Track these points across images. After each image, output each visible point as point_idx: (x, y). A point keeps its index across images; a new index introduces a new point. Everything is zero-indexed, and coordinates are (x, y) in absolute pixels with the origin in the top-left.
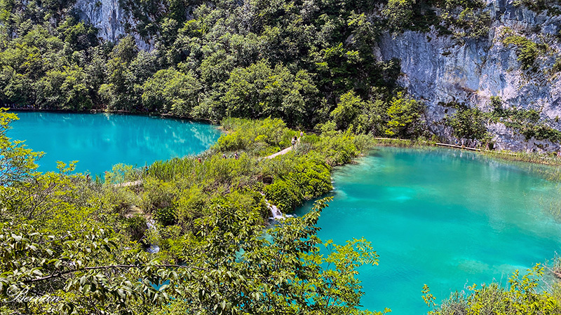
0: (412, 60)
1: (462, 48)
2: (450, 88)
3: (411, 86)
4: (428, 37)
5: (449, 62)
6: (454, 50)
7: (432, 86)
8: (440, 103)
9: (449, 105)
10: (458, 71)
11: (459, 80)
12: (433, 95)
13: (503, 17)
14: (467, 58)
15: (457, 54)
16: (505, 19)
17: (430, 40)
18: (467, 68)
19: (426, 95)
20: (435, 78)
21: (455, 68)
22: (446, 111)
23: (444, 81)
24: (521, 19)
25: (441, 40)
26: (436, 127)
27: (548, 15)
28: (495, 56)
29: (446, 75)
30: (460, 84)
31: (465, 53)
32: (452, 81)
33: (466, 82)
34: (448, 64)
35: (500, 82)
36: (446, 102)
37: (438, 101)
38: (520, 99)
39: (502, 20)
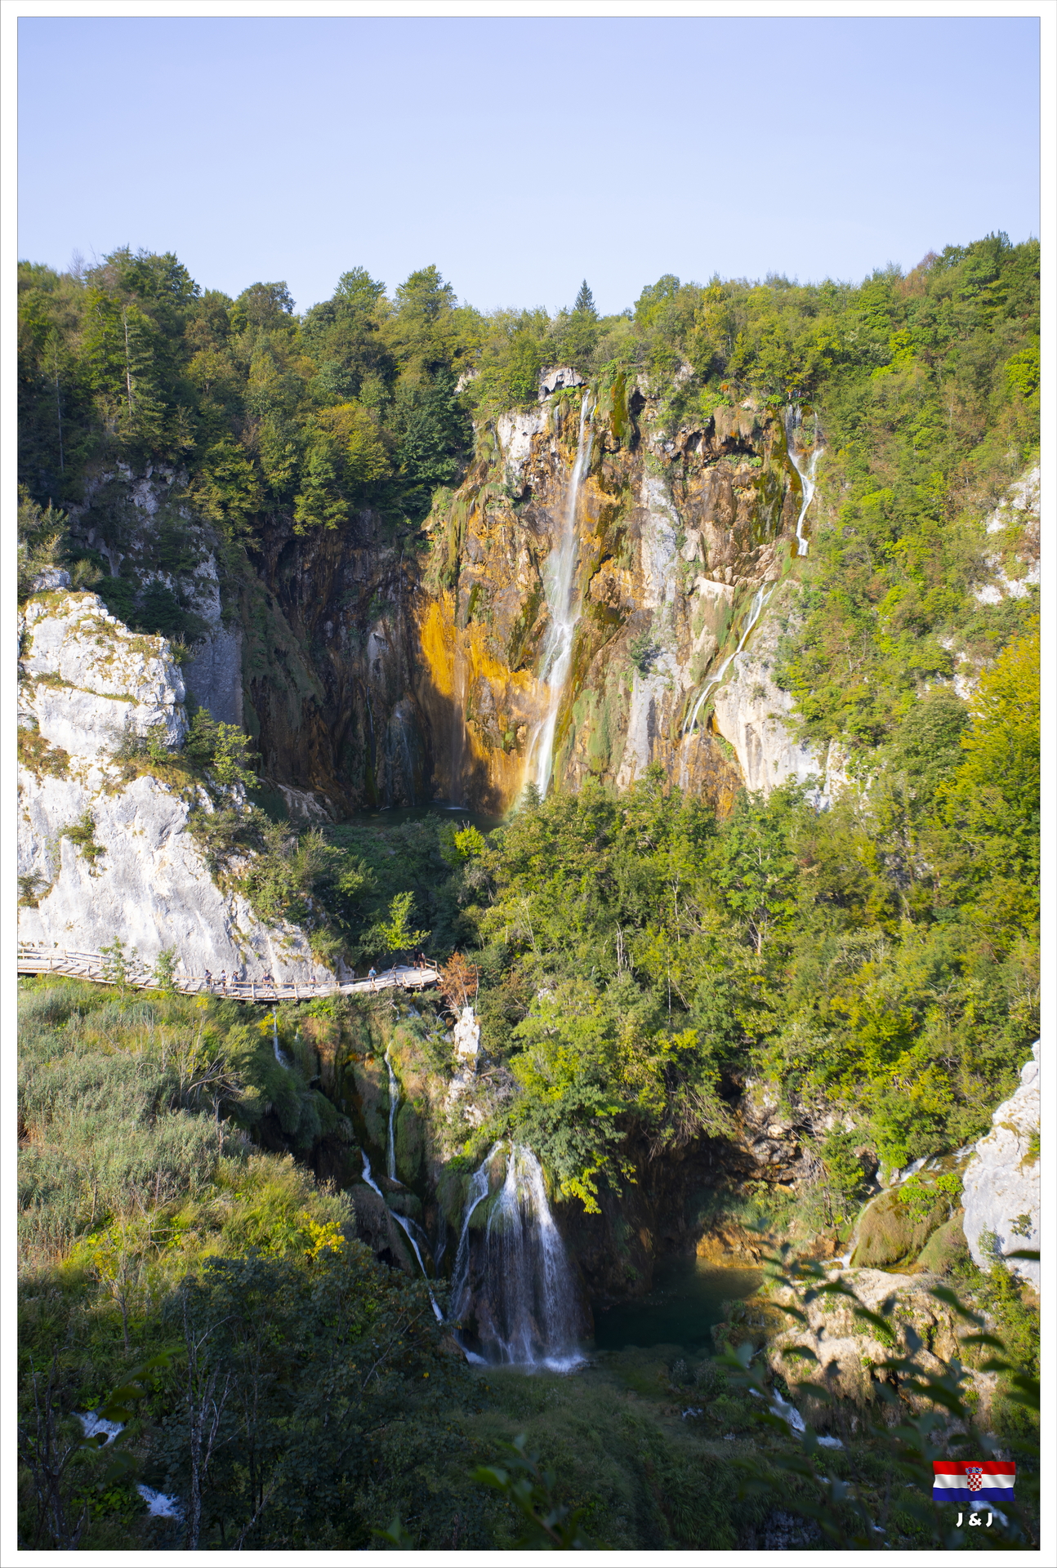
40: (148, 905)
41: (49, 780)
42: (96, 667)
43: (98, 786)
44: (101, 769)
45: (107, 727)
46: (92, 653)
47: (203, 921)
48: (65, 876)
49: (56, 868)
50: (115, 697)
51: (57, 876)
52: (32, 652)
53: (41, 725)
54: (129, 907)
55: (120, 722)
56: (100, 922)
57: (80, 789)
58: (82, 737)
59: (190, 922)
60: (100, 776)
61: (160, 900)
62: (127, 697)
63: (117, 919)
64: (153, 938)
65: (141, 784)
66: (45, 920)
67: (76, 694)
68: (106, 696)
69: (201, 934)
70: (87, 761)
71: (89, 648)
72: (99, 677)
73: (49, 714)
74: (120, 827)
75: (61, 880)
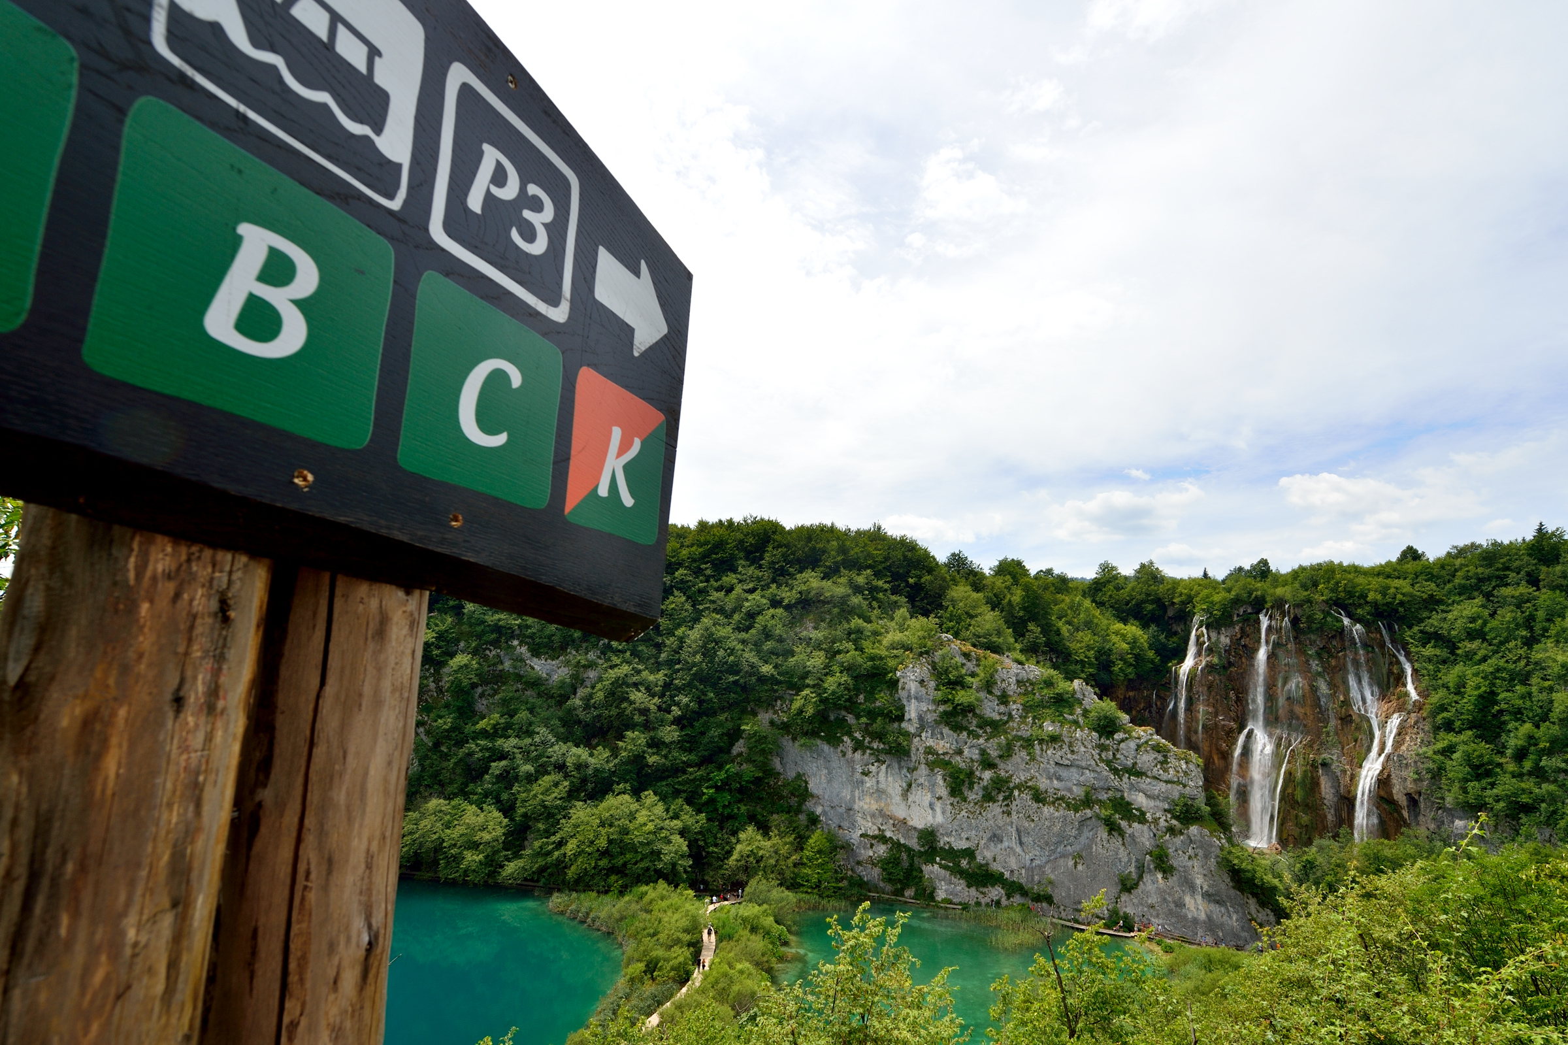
0: (823, 777)
1: (884, 767)
2: (873, 816)
3: (825, 813)
4: (842, 751)
5: (869, 782)
6: (873, 769)
7: (852, 812)
8: (862, 835)
9: (874, 837)
10: (880, 793)
11: (883, 805)
12: (853, 825)
13: (923, 735)
14: (890, 779)
15: (878, 773)
16: (926, 738)
17: (844, 755)
18: (890, 790)
19: (845, 824)
20: (854, 801)
21: (878, 790)
22: (872, 846)
23: (866, 807)
24: (943, 738)
25: (858, 755)
26: (861, 868)
27: (969, 737)
28: (921, 780)
29: (867, 799)
30: (885, 810)
31: (887, 771)
32: (874, 806)
33: (891, 808)
34: (868, 785)
35: (930, 811)
36: (870, 833)
37: (860, 832)
38: (954, 833)
39: (924, 738)
40: (1199, 898)
41: (1135, 825)
42: (1159, 766)
43: (1164, 830)
44: (1166, 821)
45: (1166, 799)
46: (1155, 759)
47: (1231, 909)
48: (1147, 878)
49: (1141, 870)
50: (1173, 782)
51: (1141, 877)
52: (1118, 756)
53: (1126, 794)
54: (1188, 899)
55: (1176, 795)
56: (1172, 906)
57: (1155, 831)
58: (1152, 803)
59: (1223, 909)
60: (1166, 824)
61: (1207, 896)
62: (1179, 782)
63: (1180, 904)
64: (1203, 916)
65: (1194, 829)
66: (1135, 901)
67: (1148, 780)
68: (1167, 782)
69: (1230, 917)
70: (1158, 815)
71: (1154, 756)
72: (1161, 772)
73: (1130, 790)
74: (1180, 853)
75: (1145, 880)
